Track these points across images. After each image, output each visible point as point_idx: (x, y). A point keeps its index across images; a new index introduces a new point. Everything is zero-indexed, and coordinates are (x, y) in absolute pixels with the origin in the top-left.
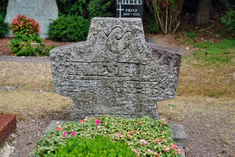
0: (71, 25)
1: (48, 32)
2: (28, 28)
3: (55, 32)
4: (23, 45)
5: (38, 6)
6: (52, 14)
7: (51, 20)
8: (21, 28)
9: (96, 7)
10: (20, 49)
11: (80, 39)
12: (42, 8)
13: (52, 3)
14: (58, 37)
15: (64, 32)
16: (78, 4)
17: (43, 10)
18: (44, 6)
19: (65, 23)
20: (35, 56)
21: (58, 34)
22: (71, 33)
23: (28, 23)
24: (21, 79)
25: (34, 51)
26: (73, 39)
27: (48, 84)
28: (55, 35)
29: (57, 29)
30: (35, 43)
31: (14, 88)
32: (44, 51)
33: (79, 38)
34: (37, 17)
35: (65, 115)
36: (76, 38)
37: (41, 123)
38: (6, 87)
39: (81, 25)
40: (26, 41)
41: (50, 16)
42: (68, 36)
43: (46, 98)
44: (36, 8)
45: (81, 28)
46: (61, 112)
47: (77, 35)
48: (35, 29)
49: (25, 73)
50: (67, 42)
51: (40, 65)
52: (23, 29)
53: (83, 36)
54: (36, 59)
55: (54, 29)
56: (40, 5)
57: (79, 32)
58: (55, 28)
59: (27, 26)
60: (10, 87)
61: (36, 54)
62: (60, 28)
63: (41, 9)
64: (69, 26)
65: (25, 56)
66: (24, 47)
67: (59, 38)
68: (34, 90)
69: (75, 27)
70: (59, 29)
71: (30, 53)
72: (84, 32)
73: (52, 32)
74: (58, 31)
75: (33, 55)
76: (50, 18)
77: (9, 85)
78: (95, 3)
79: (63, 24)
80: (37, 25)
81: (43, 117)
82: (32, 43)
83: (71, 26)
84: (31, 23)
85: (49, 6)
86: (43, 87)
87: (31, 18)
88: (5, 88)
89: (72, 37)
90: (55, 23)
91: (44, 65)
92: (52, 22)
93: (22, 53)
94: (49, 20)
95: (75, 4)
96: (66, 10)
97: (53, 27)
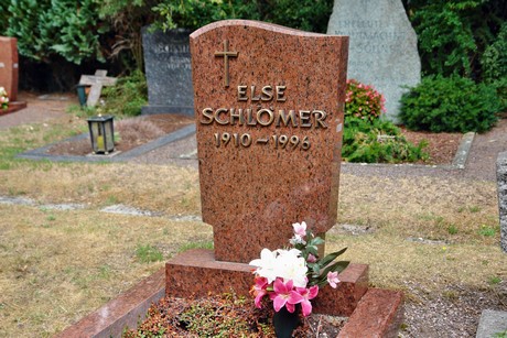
0: (451, 96)
1: (399, 111)
2: (362, 105)
3: (416, 113)
4: (362, 141)
5: (381, 59)
6: (408, 75)
7: (406, 87)
8: (348, 105)
9: (500, 57)
10: (355, 148)
11: (470, 125)
12: (388, 62)
13: (408, 52)
14: (423, 121)
15: (436, 112)
16: (460, 52)
17: (389, 68)
18: (391, 59)
19: (437, 93)
20: (387, 161)
21: (422, 116)
22: (450, 113)
23: (362, 94)
24: (373, 211)
25: (383, 152)
26: (454, 126)
27: (432, 223)
28: (415, 118)
29: (421, 107)
30: (385, 136)
31: (362, 228)
32: (404, 153)
33: (467, 124)
34: (376, 82)
35: (500, 297)
36: (462, 124)
37: (451, 312)
38: (346, 226)
39: (473, 97)
40: (367, 131)
41: (404, 78)
42: (444, 119)
43: (443, 256)
44: (375, 63)
45: (473, 103)
46: (490, 291)
47: (464, 117)
48: (375, 106)
49: (378, 199)
50: (440, 132)
51: (405, 181)
52: (351, 107)
53: (476, 120)
54: (391, 169)
55: (412, 106)
56: (384, 57)
57: (467, 111)
58: (416, 103)
59: (359, 101)
60: (354, 228)
61: (387, 157)
62: (427, 103)
63: (385, 65)
64: (447, 100)
65: (367, 161)
66: (364, 144)
67: (425, 124)
68: (404, 236)
69: (459, 101)
70: (424, 106)
71: (376, 155)
72: (478, 111)
73: (409, 111)
74: (422, 110)
75: (382, 160)
76: (404, 84)
77: (350, 223)
78: (498, 48)
79: (433, 96)
80: (379, 98)
81: (452, 298)
82: (379, 136)
83: (450, 99)
84: (367, 94)
85: (403, 58)
86: (422, 228)
87: (366, 85)
88: (343, 228)
89: (453, 122)
90: (415, 94)
91: (412, 181)
92: (407, 90)
93: (360, 155)
94: (401, 87)
95: (453, 53)
96: (433, 67)
97: (411, 101)
